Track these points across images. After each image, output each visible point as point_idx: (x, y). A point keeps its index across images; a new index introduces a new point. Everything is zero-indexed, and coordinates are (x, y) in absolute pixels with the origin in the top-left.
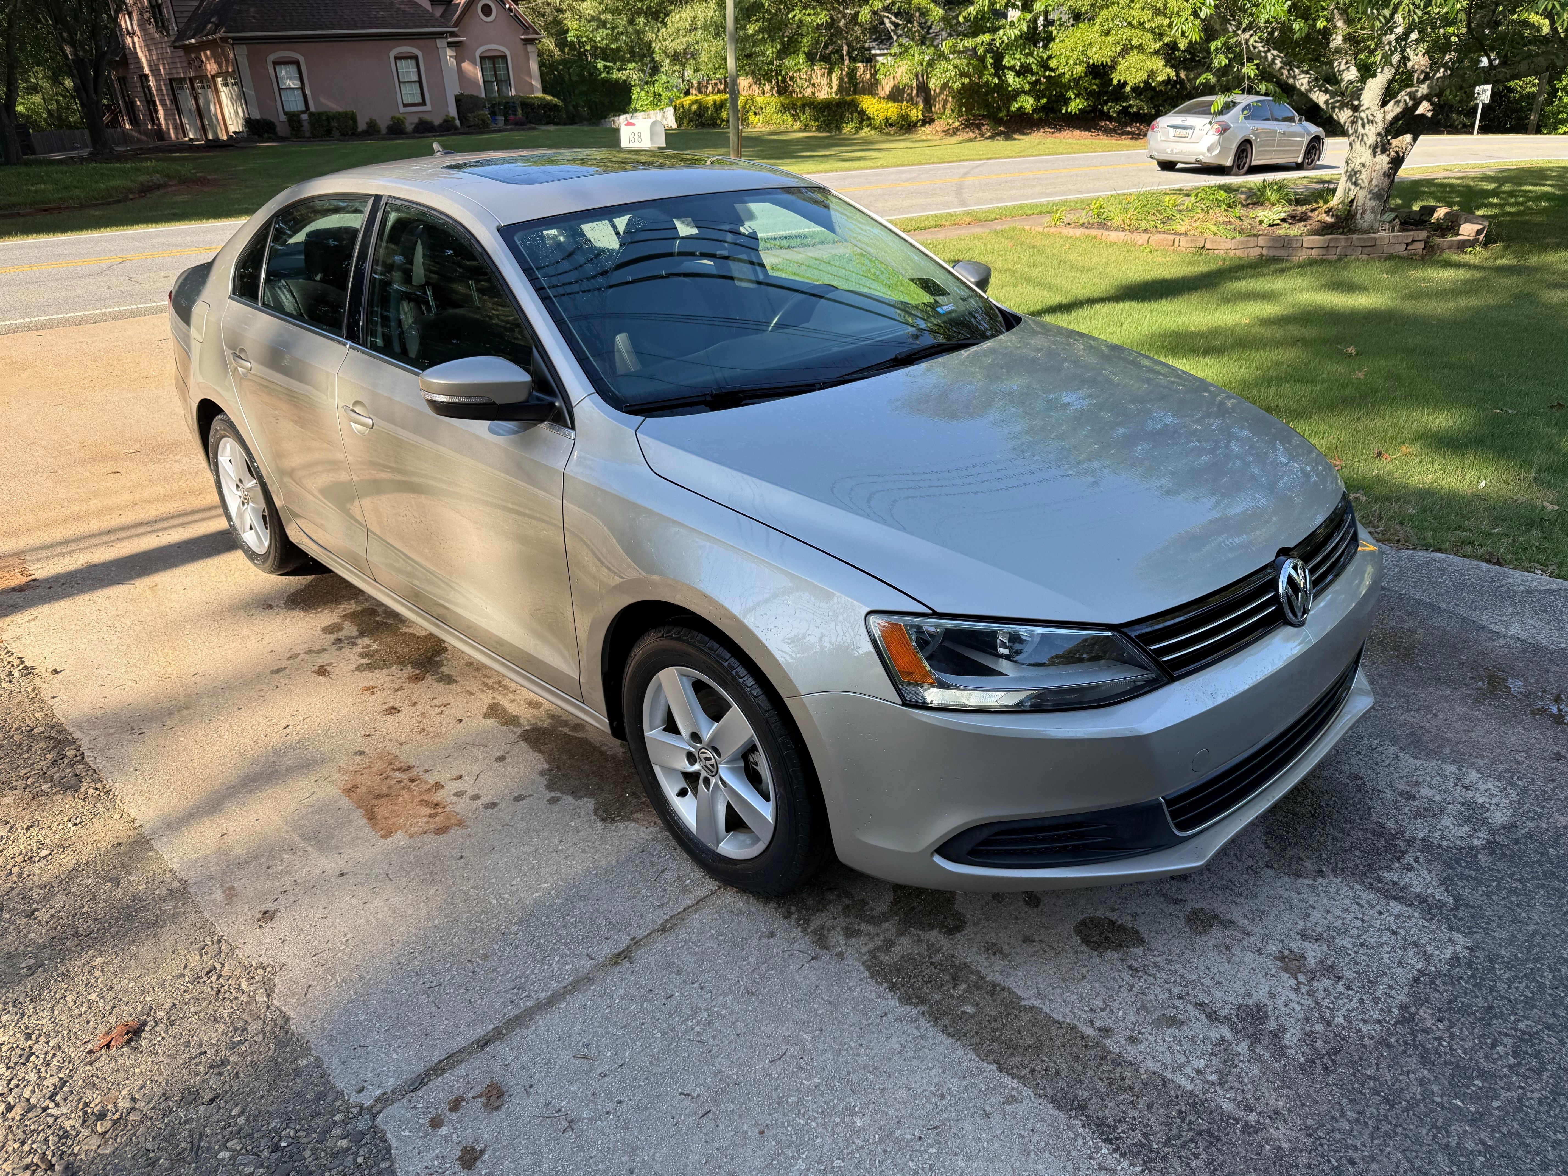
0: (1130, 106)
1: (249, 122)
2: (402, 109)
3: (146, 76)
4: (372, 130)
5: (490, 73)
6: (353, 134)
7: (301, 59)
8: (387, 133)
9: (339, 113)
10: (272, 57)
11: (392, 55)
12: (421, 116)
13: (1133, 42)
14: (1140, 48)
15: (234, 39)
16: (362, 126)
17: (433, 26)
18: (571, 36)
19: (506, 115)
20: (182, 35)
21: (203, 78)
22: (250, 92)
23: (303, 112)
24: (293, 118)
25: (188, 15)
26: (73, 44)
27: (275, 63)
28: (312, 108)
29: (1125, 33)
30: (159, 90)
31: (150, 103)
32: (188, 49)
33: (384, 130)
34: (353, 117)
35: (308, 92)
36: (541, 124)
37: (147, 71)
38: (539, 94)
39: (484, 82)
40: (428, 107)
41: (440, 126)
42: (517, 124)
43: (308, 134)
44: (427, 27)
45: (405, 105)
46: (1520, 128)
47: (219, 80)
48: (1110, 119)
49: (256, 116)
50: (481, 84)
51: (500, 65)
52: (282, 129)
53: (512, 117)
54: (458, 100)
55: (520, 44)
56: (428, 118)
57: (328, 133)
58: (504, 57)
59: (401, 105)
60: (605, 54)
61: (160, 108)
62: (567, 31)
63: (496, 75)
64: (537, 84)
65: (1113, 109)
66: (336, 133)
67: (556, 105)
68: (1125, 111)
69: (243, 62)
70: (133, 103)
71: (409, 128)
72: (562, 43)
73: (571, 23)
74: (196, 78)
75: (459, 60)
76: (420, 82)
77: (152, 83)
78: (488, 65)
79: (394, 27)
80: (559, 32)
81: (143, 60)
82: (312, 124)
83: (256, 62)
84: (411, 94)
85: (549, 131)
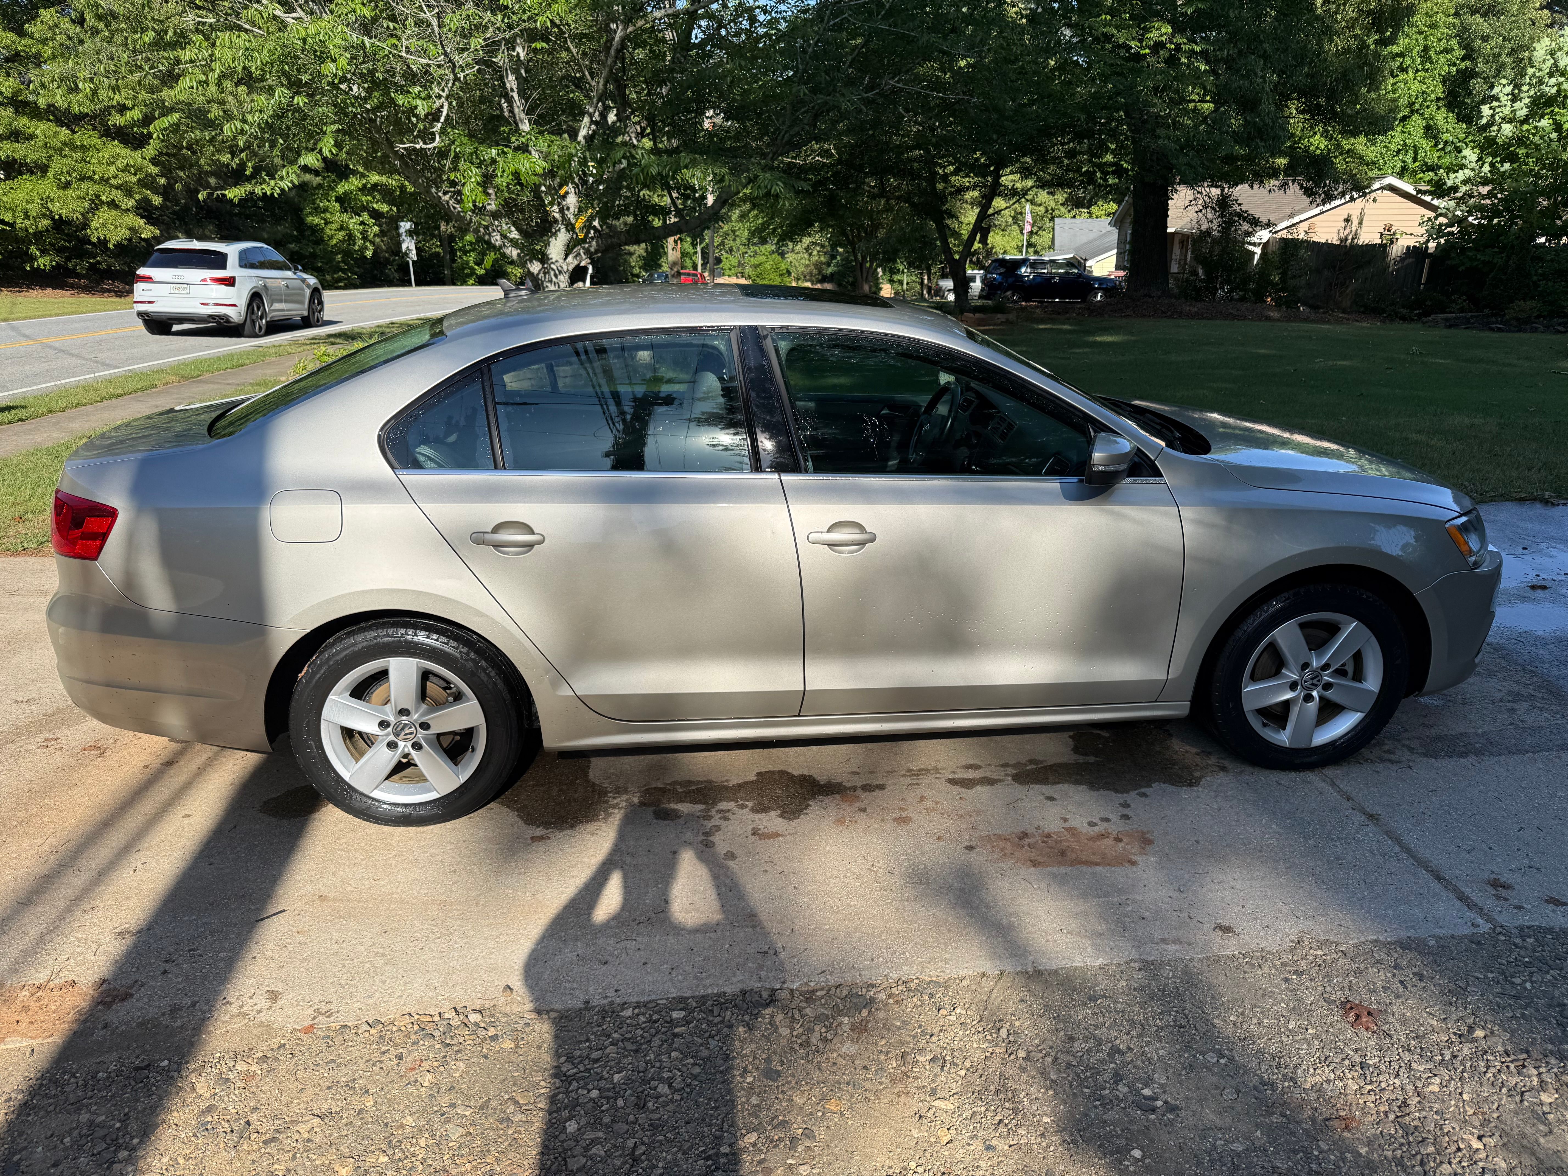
0: (99, 263)
13: (103, 198)
14: (113, 205)
29: (91, 189)
46: (438, 280)
48: (79, 276)
65: (82, 267)
68: (92, 267)
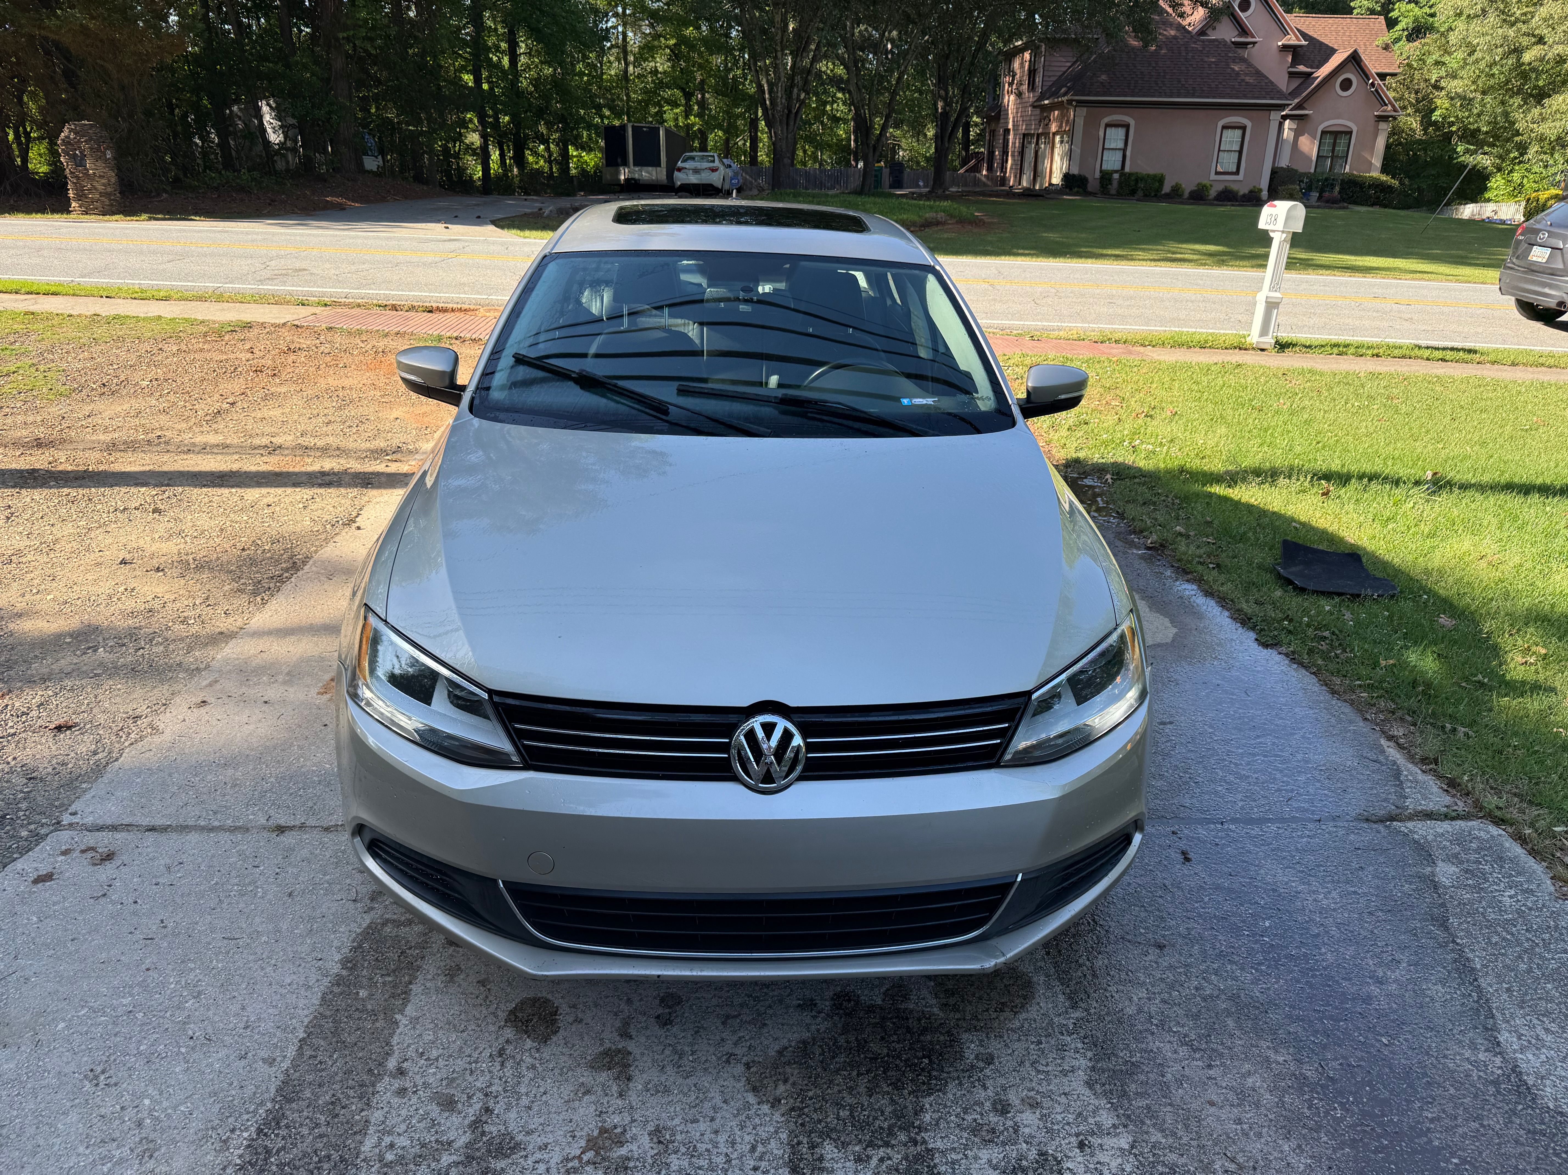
1: (1067, 177)
2: (1213, 177)
3: (1009, 130)
4: (1175, 194)
5: (1327, 148)
6: (1156, 195)
7: (1132, 123)
8: (1189, 198)
9: (1148, 175)
10: (1106, 120)
11: (1221, 124)
12: (1227, 184)
15: (1078, 101)
16: (1166, 189)
17: (1272, 99)
18: (1436, 116)
19: (1321, 192)
20: (1042, 97)
21: (1046, 134)
22: (1077, 150)
23: (1116, 172)
24: (1106, 177)
25: (1054, 79)
26: (945, 100)
27: (1108, 125)
28: (1127, 169)
30: (1014, 143)
31: (1005, 153)
32: (1043, 108)
33: (1186, 195)
34: (1161, 180)
35: (1128, 153)
36: (1356, 203)
37: (1010, 126)
38: (1375, 174)
39: (1318, 156)
40: (1240, 177)
41: (1244, 196)
42: (1327, 202)
43: (1113, 192)
44: (1265, 98)
45: (1217, 173)
47: (1058, 138)
49: (1075, 171)
50: (1314, 158)
51: (1342, 141)
52: (1093, 184)
53: (1327, 194)
54: (1274, 172)
55: (1372, 120)
56: (1234, 187)
57: (1133, 192)
58: (1351, 133)
59: (1213, 172)
60: (1471, 136)
61: (1010, 158)
62: (1434, 110)
63: (1333, 151)
64: (1377, 161)
66: (1140, 193)
67: (1390, 187)
69: (1080, 122)
70: (993, 152)
71: (1213, 193)
72: (1427, 122)
73: (1441, 102)
74: (1042, 134)
75: (1298, 133)
76: (1240, 152)
77: (1011, 137)
78: (1329, 140)
79: (1231, 98)
80: (1426, 110)
81: (1011, 116)
82: (1120, 183)
83: (1091, 124)
84: (1228, 162)
85: (1359, 212)
